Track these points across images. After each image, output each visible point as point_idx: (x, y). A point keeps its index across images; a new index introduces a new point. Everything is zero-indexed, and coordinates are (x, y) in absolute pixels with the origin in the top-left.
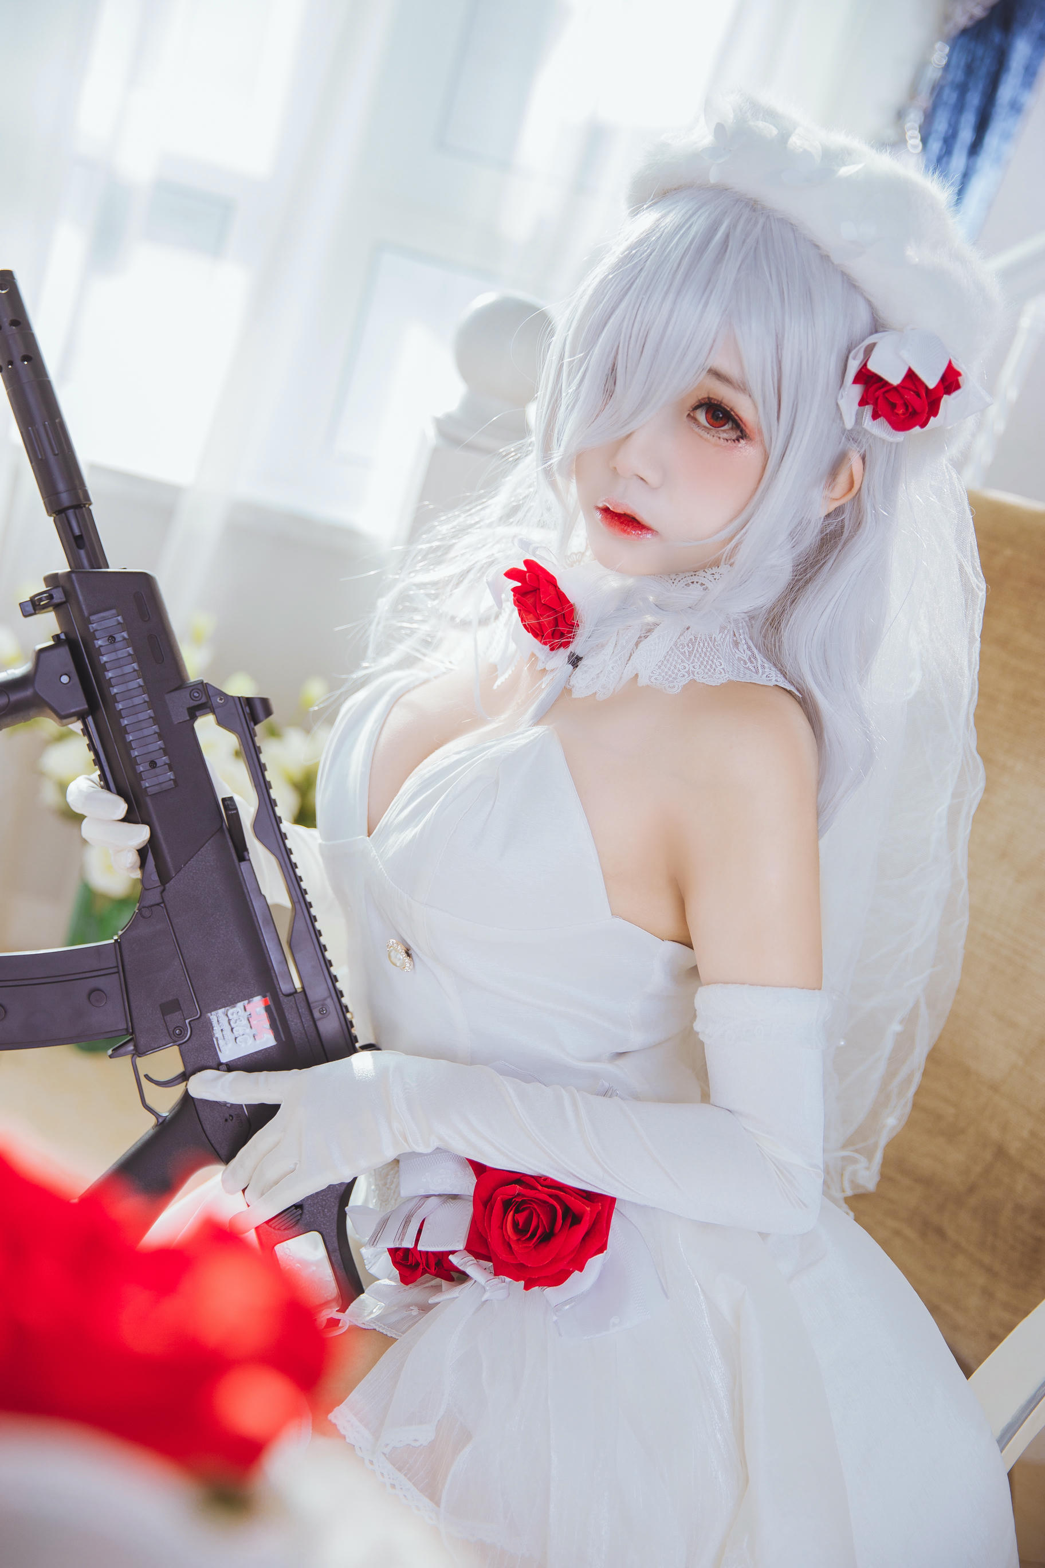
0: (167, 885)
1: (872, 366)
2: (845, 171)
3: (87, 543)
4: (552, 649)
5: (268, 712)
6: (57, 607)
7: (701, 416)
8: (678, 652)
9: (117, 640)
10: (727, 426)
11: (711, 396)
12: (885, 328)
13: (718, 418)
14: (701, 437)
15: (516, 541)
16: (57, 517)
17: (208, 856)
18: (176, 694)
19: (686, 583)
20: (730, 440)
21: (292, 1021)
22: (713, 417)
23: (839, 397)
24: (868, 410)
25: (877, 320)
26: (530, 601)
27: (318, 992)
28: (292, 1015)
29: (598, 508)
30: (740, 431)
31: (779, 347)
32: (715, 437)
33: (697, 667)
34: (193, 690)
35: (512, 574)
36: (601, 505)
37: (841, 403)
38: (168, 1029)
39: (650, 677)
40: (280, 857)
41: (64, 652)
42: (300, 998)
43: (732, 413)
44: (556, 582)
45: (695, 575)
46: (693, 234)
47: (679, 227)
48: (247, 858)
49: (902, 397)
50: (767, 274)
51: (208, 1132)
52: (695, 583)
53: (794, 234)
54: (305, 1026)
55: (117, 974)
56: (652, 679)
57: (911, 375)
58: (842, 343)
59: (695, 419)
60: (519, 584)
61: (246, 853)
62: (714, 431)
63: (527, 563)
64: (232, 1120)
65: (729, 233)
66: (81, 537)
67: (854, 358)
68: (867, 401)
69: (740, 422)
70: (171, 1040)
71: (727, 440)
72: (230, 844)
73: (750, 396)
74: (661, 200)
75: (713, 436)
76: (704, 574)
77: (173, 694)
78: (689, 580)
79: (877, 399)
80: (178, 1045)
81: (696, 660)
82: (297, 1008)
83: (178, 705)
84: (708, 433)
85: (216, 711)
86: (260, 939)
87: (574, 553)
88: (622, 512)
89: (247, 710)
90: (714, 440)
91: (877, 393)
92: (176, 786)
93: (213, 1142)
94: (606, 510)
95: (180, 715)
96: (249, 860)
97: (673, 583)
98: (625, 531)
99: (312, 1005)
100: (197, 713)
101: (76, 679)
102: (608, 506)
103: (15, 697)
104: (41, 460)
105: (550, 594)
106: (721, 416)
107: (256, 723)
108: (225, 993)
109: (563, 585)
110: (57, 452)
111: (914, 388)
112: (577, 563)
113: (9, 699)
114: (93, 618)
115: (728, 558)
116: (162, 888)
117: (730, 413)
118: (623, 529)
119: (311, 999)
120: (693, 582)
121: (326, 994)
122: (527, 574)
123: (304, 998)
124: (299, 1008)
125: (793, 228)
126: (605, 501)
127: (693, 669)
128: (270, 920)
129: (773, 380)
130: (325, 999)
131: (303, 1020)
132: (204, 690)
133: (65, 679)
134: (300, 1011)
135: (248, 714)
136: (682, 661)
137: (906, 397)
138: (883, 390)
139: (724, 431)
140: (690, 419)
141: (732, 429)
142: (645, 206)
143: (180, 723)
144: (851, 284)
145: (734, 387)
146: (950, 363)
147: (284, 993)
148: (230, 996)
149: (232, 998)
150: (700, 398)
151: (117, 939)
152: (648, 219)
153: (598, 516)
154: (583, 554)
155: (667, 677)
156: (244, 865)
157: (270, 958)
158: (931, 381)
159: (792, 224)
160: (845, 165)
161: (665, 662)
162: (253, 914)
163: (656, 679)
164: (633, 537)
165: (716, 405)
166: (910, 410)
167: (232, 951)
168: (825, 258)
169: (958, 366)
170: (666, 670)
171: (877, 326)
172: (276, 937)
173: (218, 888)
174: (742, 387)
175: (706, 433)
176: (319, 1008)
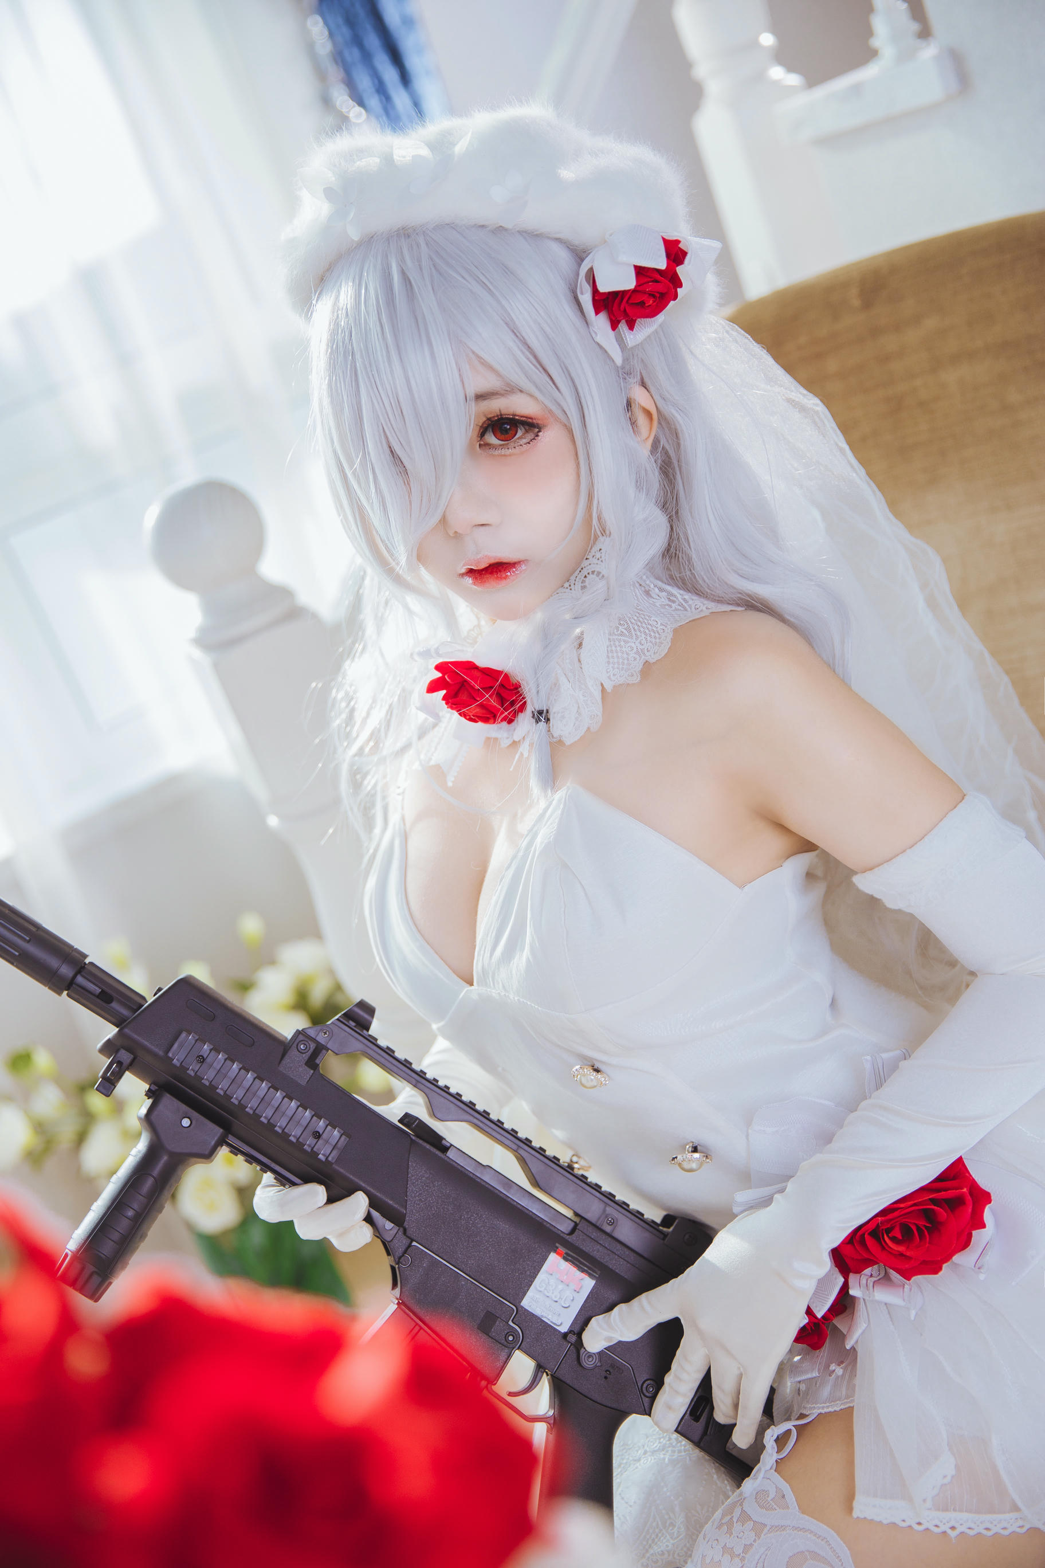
0: (406, 1224)
1: (603, 288)
2: (459, 148)
3: (114, 995)
4: (510, 722)
5: (371, 1011)
6: (130, 1067)
7: (491, 439)
8: (615, 637)
9: (205, 1057)
10: (519, 431)
11: (489, 416)
12: (588, 250)
13: (506, 431)
14: (505, 455)
15: (416, 657)
16: (70, 991)
17: (418, 1173)
18: (287, 1060)
19: (581, 582)
20: (531, 441)
21: (593, 1251)
22: (502, 433)
23: (594, 336)
24: (623, 326)
25: (576, 250)
26: (464, 697)
27: (594, 1210)
28: (588, 1246)
29: (462, 575)
30: (531, 426)
31: (515, 332)
32: (517, 447)
33: (644, 641)
34: (297, 1045)
35: (433, 687)
36: (463, 571)
37: (598, 339)
38: (500, 1343)
39: (609, 677)
40: (471, 1119)
41: (168, 1101)
42: (582, 1226)
43: (517, 418)
44: (474, 664)
45: (582, 569)
46: (373, 292)
47: (358, 296)
48: (448, 1145)
49: (645, 292)
50: (460, 279)
51: (599, 1400)
52: (587, 575)
53: (456, 231)
54: (606, 1245)
55: (422, 1331)
56: (613, 678)
57: (640, 271)
58: (561, 288)
59: (487, 445)
60: (444, 692)
61: (444, 1142)
62: (511, 444)
63: (438, 668)
64: (610, 1374)
65: (403, 269)
66: (103, 991)
67: (582, 293)
68: (618, 320)
69: (530, 420)
70: (511, 1349)
71: (529, 443)
72: (428, 1146)
73: (521, 391)
74: (323, 287)
75: (515, 447)
76: (588, 562)
77: (284, 1062)
78: (581, 576)
79: (625, 310)
80: (518, 1349)
81: (639, 634)
82: (588, 1236)
83: (295, 1067)
84: (508, 449)
85: (329, 1046)
86: (514, 1206)
87: (470, 630)
88: (487, 565)
89: (352, 1024)
90: (517, 450)
91: (622, 306)
92: (350, 1138)
93: (610, 1405)
94: (471, 572)
95: (303, 1075)
96: (451, 1145)
97: (571, 589)
98: (501, 578)
99: (598, 1225)
100: (317, 1061)
101: (195, 1114)
102: (469, 567)
103: (157, 1170)
104: (20, 955)
105: (478, 677)
106: (508, 427)
107: (368, 1029)
108: (522, 1273)
109: (482, 662)
110: (28, 938)
111: (649, 279)
112: (480, 637)
113: (153, 1177)
114: (170, 1055)
115: (603, 532)
116: (401, 1229)
117: (514, 418)
118: (497, 577)
119: (594, 1220)
120: (585, 577)
121: (602, 1206)
122: (446, 677)
123: (587, 1223)
124: (590, 1235)
125: (452, 226)
126: (464, 565)
127: (642, 647)
128: (509, 1183)
129: (531, 362)
130: (604, 1211)
131: (601, 1242)
132: (306, 1037)
133: (186, 1122)
134: (592, 1237)
135: (355, 1026)
136: (626, 642)
137: (647, 290)
138: (624, 301)
139: (520, 438)
140: (484, 447)
141: (527, 431)
142: (314, 302)
143: (308, 1081)
144: (534, 236)
145: (502, 395)
146: (664, 239)
147: (567, 1232)
148: (528, 1273)
149: (530, 1272)
150: (480, 424)
151: (398, 1302)
152: (324, 310)
153: (469, 580)
154: (479, 626)
155: (621, 666)
156: (451, 1154)
157: (532, 1212)
158: (661, 264)
159: (448, 224)
160: (456, 144)
161: (610, 655)
162: (492, 1189)
163: (614, 675)
164: (511, 578)
165: (499, 420)
166: (658, 295)
167: (500, 1234)
168: (500, 230)
169: (672, 236)
170: (616, 660)
171: (579, 255)
172: (524, 1192)
173: (448, 1192)
174: (511, 389)
175: (507, 450)
176: (605, 1223)
